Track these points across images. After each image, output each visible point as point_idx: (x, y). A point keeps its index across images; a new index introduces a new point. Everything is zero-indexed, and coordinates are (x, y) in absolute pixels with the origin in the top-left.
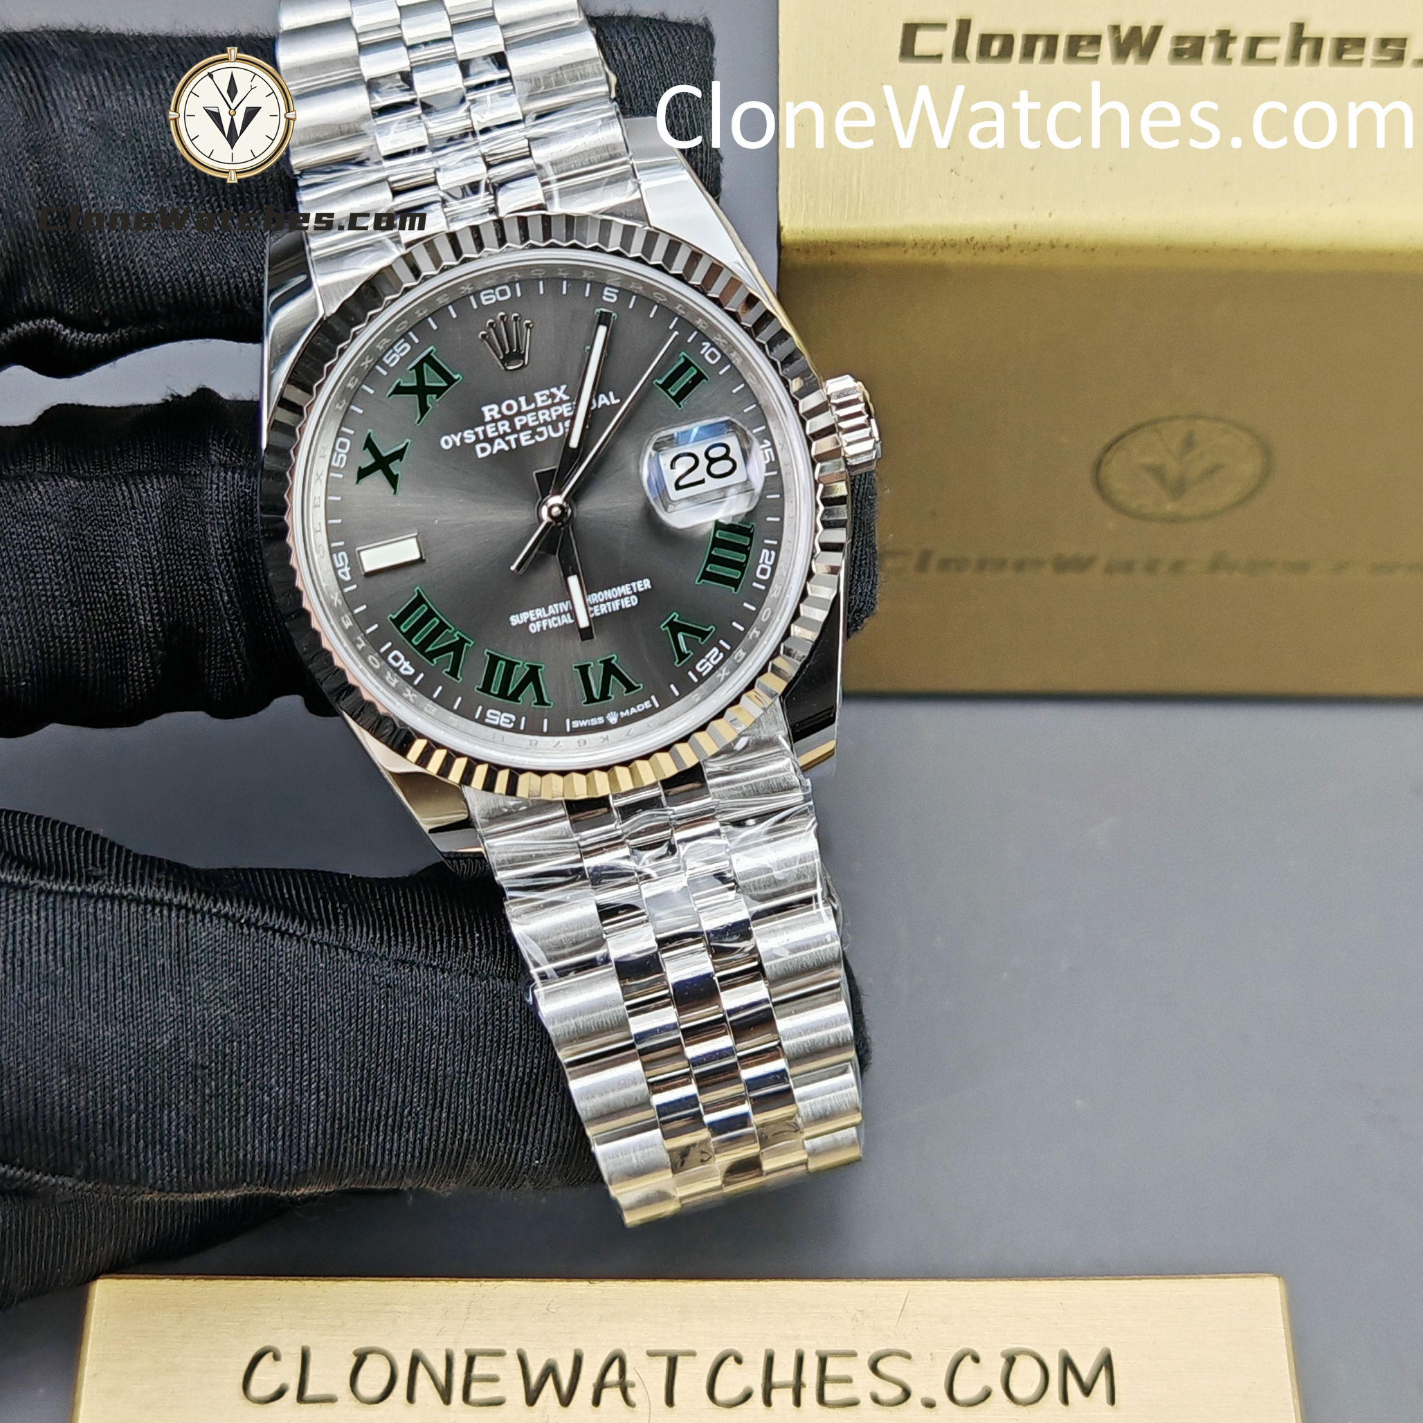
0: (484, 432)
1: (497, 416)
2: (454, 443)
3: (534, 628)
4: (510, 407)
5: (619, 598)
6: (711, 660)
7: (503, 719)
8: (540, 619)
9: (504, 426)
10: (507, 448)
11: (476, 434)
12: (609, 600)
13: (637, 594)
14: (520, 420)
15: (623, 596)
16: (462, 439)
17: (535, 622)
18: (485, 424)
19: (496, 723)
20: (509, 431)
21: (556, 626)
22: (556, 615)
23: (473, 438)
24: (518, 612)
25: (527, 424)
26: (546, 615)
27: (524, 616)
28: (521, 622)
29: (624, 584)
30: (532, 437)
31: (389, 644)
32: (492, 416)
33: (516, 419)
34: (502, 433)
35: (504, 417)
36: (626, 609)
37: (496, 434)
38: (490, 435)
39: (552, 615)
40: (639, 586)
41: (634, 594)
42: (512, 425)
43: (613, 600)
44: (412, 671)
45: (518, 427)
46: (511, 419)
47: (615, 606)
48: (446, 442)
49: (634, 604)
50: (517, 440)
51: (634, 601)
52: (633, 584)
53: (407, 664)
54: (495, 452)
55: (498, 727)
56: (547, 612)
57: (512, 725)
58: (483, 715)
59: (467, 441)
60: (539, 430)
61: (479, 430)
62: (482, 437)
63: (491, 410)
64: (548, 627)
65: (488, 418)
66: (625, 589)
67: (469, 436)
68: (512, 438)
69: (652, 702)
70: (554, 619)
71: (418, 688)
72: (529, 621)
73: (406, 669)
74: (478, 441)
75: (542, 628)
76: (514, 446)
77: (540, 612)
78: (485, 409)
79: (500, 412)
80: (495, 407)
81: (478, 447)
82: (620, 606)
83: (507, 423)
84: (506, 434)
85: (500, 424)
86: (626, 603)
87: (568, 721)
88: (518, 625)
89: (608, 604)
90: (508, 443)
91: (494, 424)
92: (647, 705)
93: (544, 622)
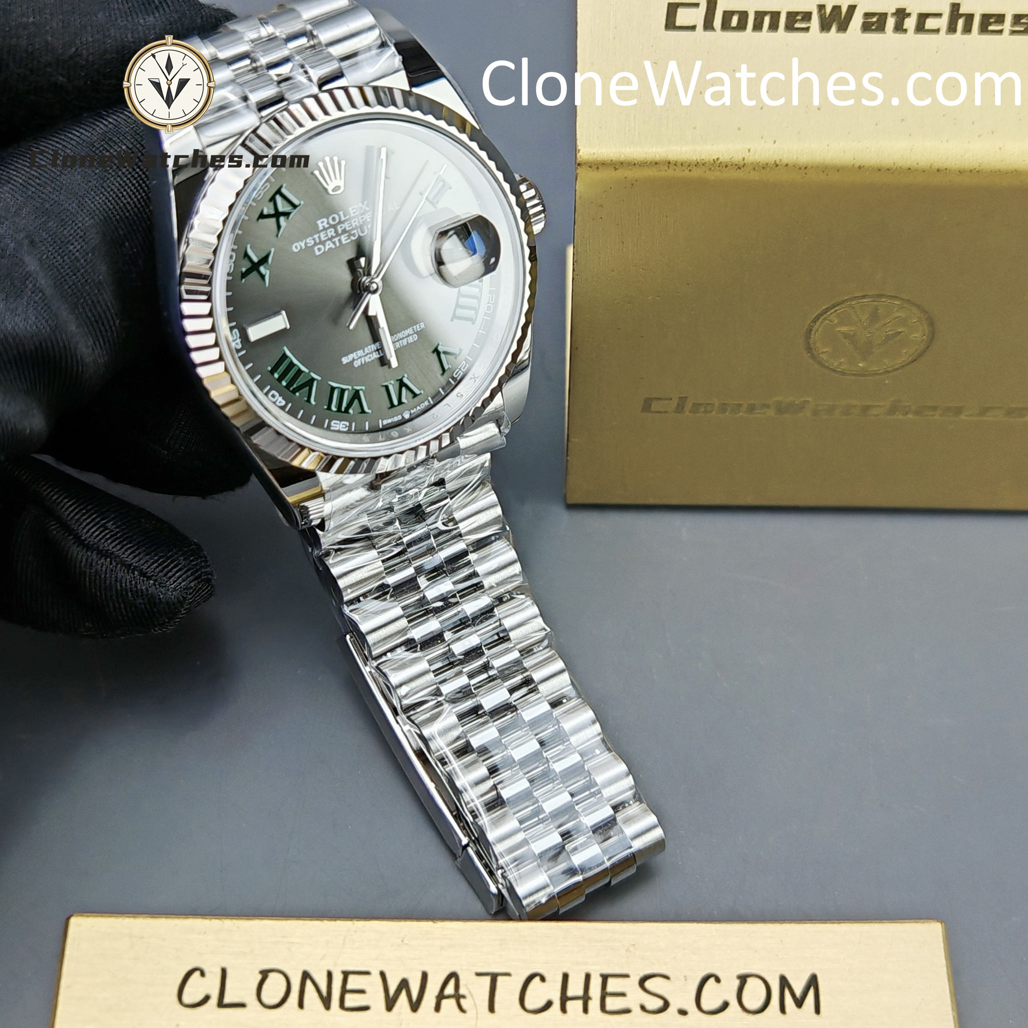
0: (319, 237)
1: (327, 226)
2: (301, 247)
3: (357, 364)
4: (334, 219)
5: (406, 337)
6: (462, 369)
7: (341, 426)
8: (360, 357)
9: (331, 232)
10: (333, 246)
11: (314, 239)
12: (401, 339)
13: (417, 333)
14: (341, 227)
15: (409, 335)
16: (306, 244)
17: (357, 360)
18: (319, 232)
19: (337, 429)
20: (334, 235)
21: (370, 360)
22: (370, 354)
23: (313, 242)
24: (347, 355)
25: (345, 229)
26: (363, 354)
27: (351, 357)
28: (349, 361)
29: (409, 328)
30: (349, 237)
31: (269, 387)
32: (323, 226)
33: (339, 227)
34: (330, 236)
35: (331, 226)
36: (411, 343)
37: (327, 238)
38: (323, 239)
39: (367, 354)
40: (418, 327)
41: (415, 333)
42: (336, 232)
43: (403, 338)
44: (284, 403)
45: (340, 232)
46: (334, 227)
47: (405, 342)
48: (296, 247)
49: (416, 339)
50: (340, 241)
51: (416, 337)
52: (415, 327)
53: (280, 399)
54: (326, 250)
55: (339, 431)
56: (364, 352)
57: (347, 428)
58: (329, 426)
59: (309, 245)
60: (353, 232)
61: (316, 236)
62: (318, 241)
63: (322, 222)
64: (365, 362)
65: (321, 228)
66: (410, 331)
67: (310, 242)
68: (336, 240)
69: (429, 402)
70: (369, 356)
71: (289, 413)
72: (354, 360)
73: (280, 402)
74: (316, 244)
75: (361, 363)
76: (338, 244)
77: (360, 353)
78: (319, 222)
79: (328, 223)
80: (325, 220)
81: (316, 248)
82: (407, 342)
83: (333, 230)
84: (332, 237)
85: (328, 231)
86: (411, 340)
87: (380, 421)
88: (347, 363)
89: (400, 342)
90: (334, 243)
91: (325, 232)
92: (426, 403)
93: (363, 359)
